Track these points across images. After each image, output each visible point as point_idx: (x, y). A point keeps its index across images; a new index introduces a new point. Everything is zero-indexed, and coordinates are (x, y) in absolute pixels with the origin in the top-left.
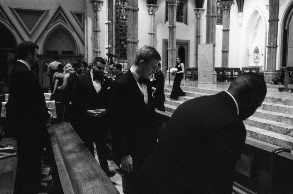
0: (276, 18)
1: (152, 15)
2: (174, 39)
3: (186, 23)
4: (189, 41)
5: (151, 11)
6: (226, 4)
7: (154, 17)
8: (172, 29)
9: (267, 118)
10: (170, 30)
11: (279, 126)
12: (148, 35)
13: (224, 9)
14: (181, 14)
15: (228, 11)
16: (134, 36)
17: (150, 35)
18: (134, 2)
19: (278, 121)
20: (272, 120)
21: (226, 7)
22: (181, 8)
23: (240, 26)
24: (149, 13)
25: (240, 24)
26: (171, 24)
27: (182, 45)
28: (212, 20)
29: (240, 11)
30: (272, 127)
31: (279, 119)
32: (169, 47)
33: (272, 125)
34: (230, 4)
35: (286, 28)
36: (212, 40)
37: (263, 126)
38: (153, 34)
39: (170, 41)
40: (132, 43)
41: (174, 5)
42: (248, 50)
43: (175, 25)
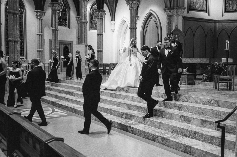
0: (135, 26)
1: (39, 19)
2: (57, 39)
3: (69, 27)
4: (72, 42)
5: (39, 16)
6: (99, 14)
7: (42, 21)
8: (55, 31)
9: (111, 104)
10: (53, 33)
11: (116, 110)
12: (37, 36)
13: (98, 18)
14: (65, 20)
15: (101, 19)
16: (15, 36)
17: (39, 36)
18: (14, 7)
19: (118, 106)
20: (115, 105)
21: (100, 16)
22: (65, 15)
23: (113, 31)
24: (37, 17)
25: (113, 30)
26: (54, 27)
27: (66, 45)
28: (84, 25)
29: (112, 20)
30: (112, 112)
31: (119, 104)
32: (53, 46)
33: (112, 110)
34: (103, 14)
35: (144, 35)
36: (84, 41)
37: (106, 111)
38: (41, 35)
39: (53, 41)
40: (14, 42)
41: (56, 12)
42: (119, 50)
43: (58, 28)
